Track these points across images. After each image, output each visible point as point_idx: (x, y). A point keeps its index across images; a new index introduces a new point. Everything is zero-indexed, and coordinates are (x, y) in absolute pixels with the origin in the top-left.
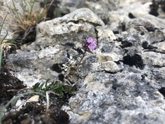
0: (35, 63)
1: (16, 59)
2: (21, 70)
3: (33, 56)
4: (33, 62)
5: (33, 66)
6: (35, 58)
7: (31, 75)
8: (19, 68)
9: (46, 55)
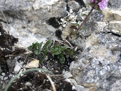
0: (29, 15)
1: (7, 8)
2: (13, 22)
3: (26, 6)
4: (27, 13)
5: (27, 18)
6: (29, 8)
7: (24, 28)
8: (11, 19)
9: (42, 6)
